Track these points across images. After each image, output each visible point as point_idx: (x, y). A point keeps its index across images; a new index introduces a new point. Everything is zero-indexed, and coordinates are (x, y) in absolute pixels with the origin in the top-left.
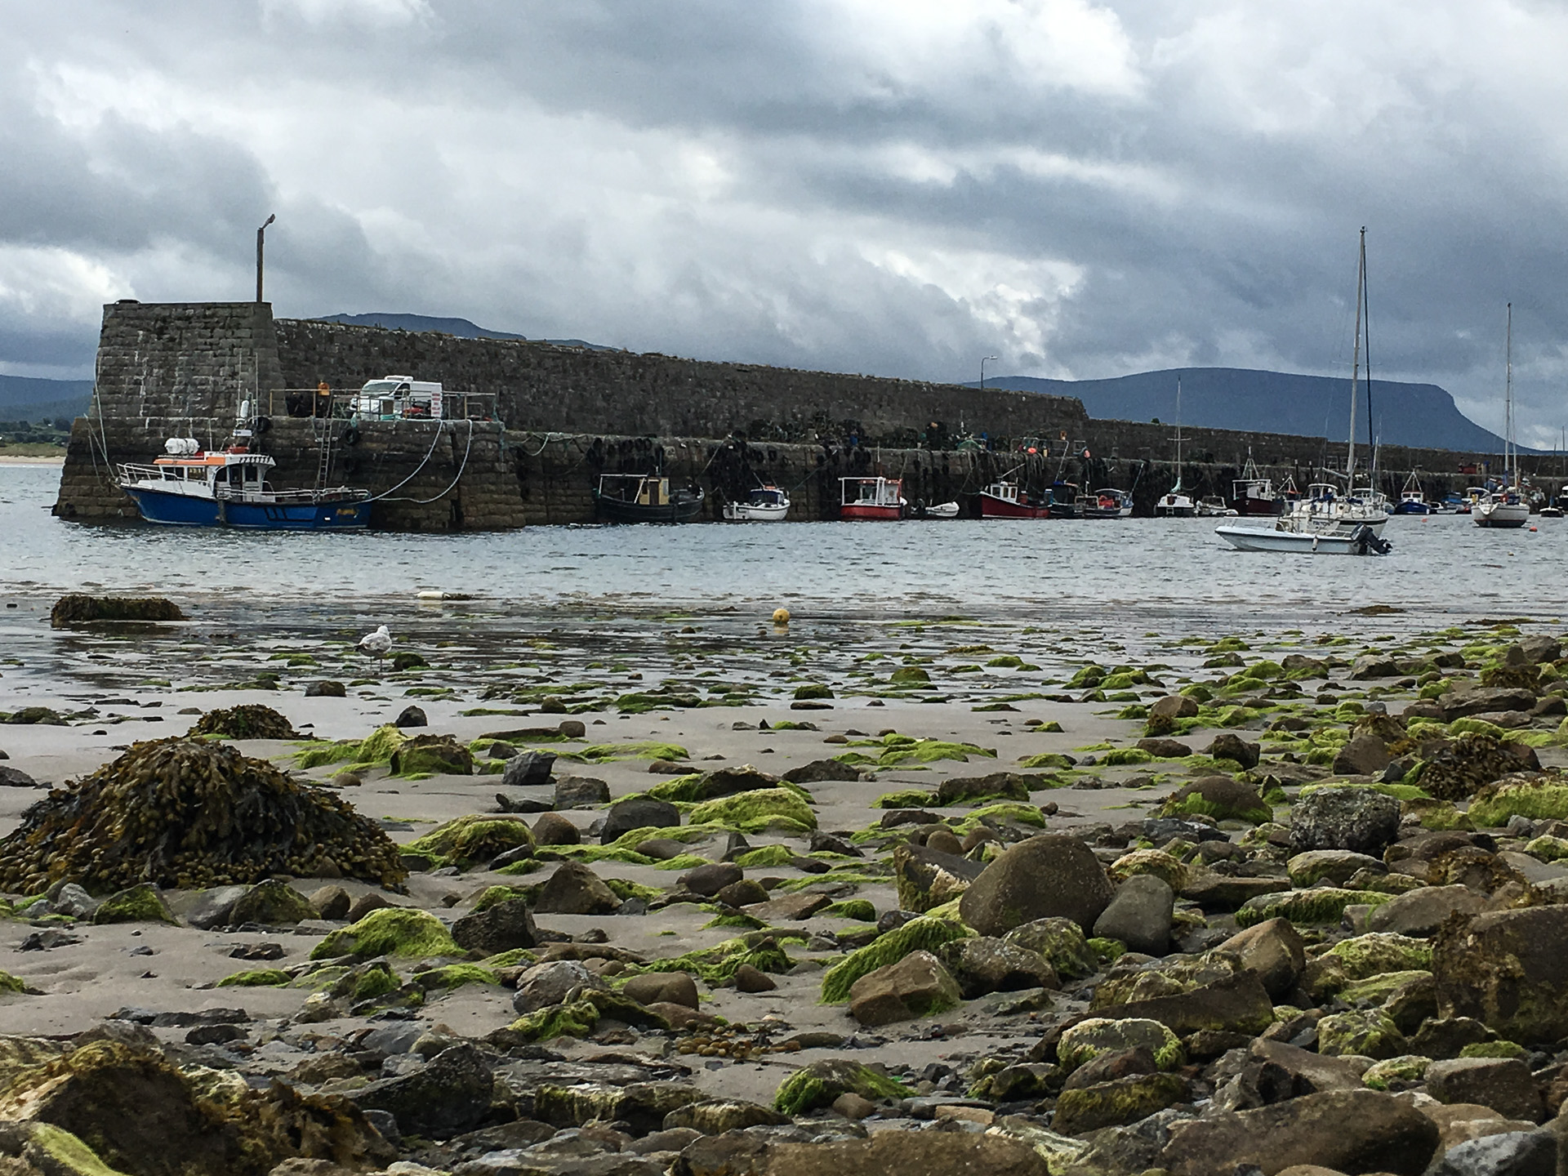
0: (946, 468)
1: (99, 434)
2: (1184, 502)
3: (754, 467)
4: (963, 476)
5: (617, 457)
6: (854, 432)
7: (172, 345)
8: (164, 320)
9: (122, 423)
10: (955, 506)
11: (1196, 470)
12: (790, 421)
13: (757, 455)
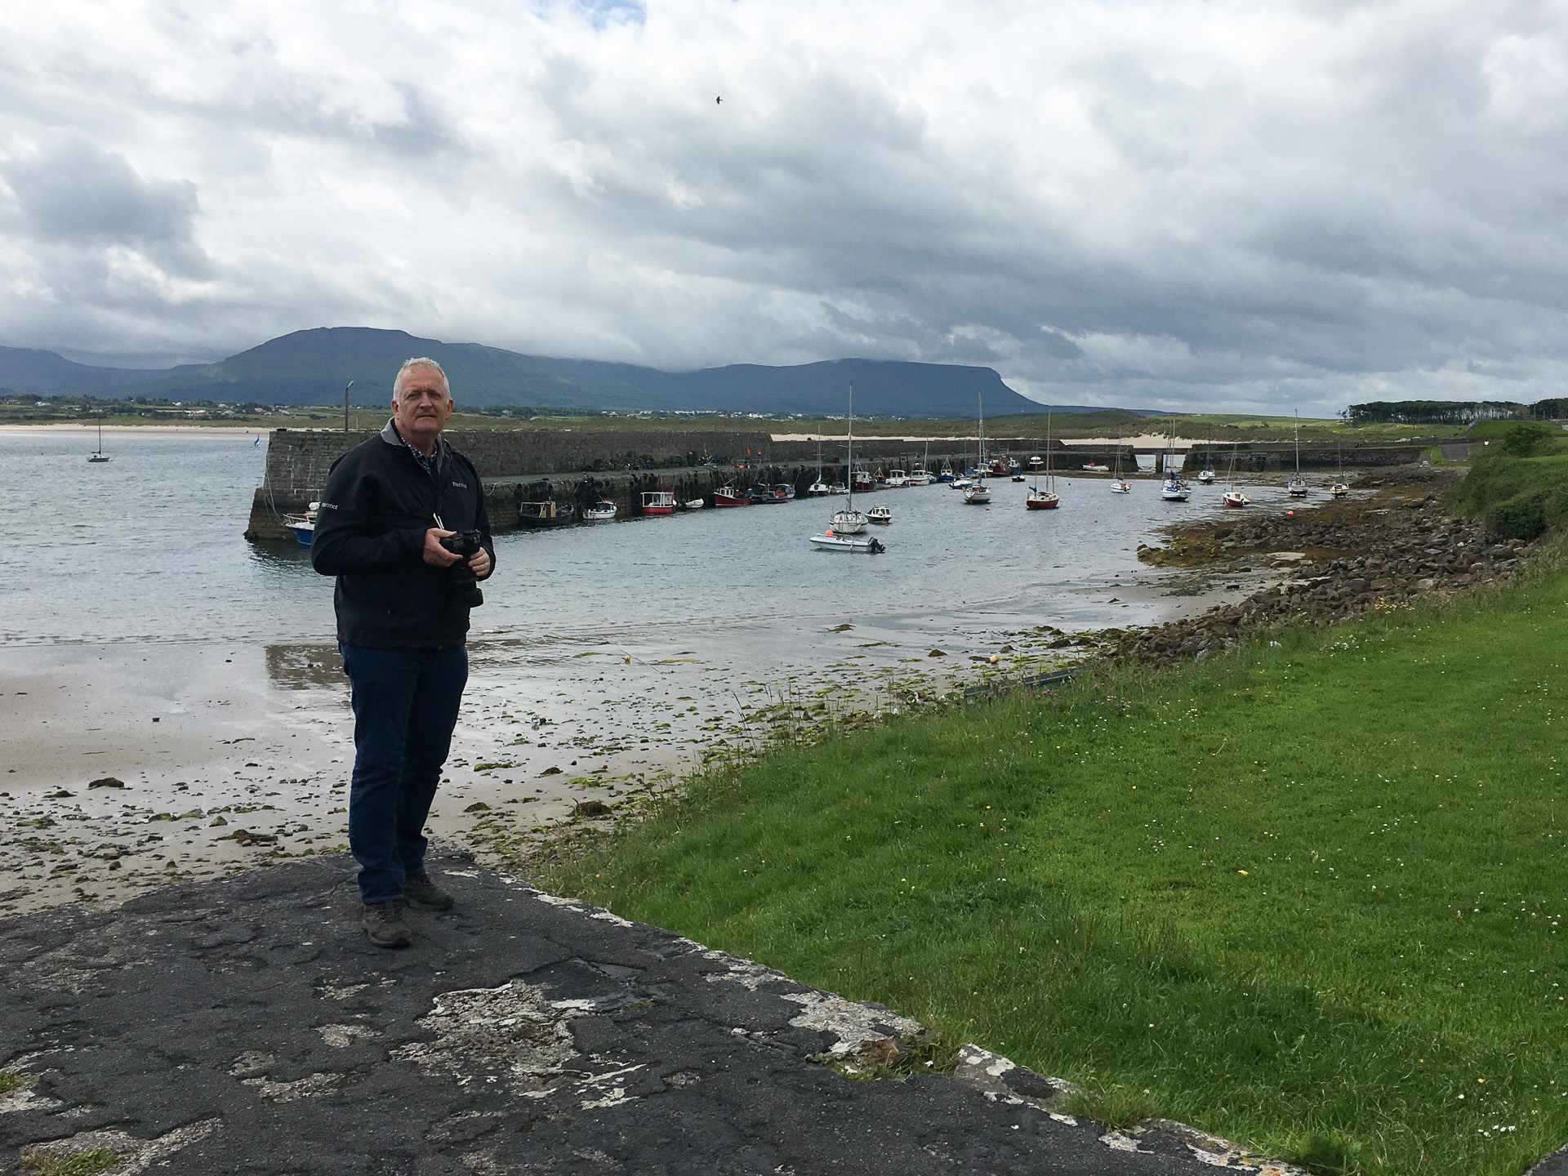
0: (696, 481)
1: (269, 497)
2: (822, 488)
3: (598, 490)
4: (705, 484)
5: (529, 492)
6: (649, 461)
7: (307, 453)
8: (303, 440)
9: (282, 492)
10: (701, 501)
11: (829, 469)
12: (615, 458)
13: (599, 484)
